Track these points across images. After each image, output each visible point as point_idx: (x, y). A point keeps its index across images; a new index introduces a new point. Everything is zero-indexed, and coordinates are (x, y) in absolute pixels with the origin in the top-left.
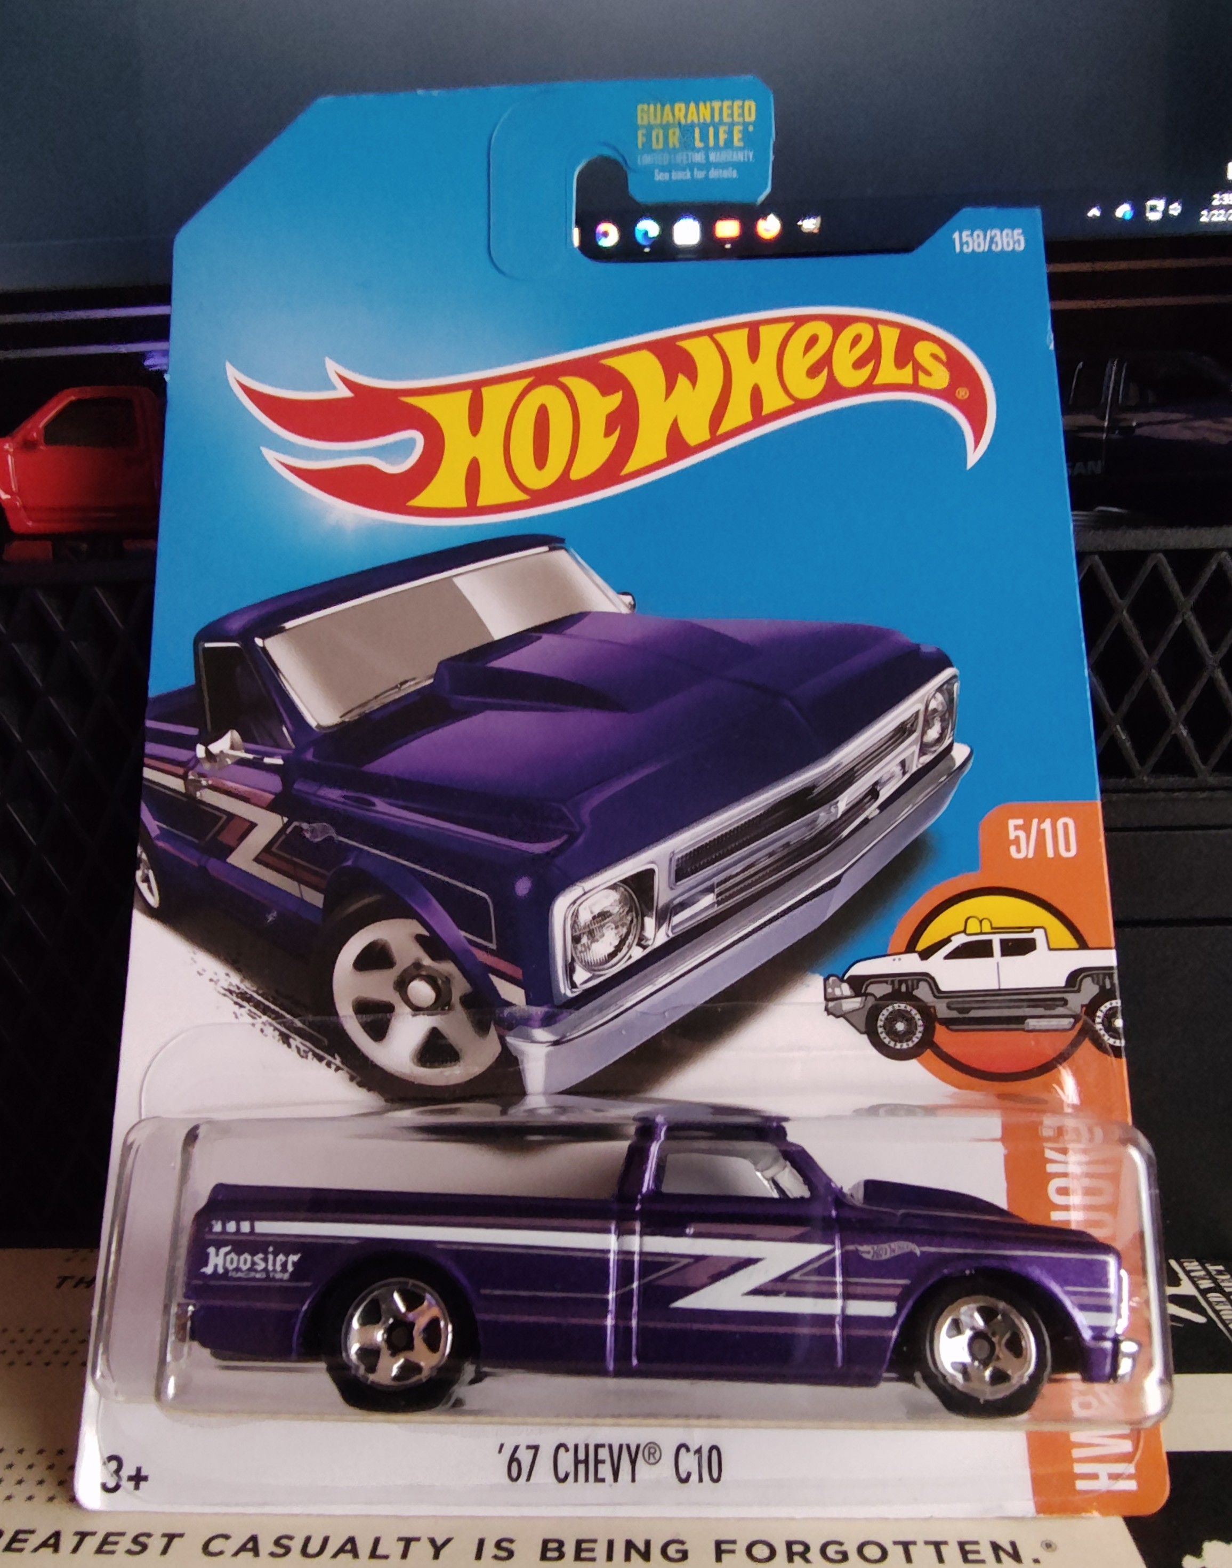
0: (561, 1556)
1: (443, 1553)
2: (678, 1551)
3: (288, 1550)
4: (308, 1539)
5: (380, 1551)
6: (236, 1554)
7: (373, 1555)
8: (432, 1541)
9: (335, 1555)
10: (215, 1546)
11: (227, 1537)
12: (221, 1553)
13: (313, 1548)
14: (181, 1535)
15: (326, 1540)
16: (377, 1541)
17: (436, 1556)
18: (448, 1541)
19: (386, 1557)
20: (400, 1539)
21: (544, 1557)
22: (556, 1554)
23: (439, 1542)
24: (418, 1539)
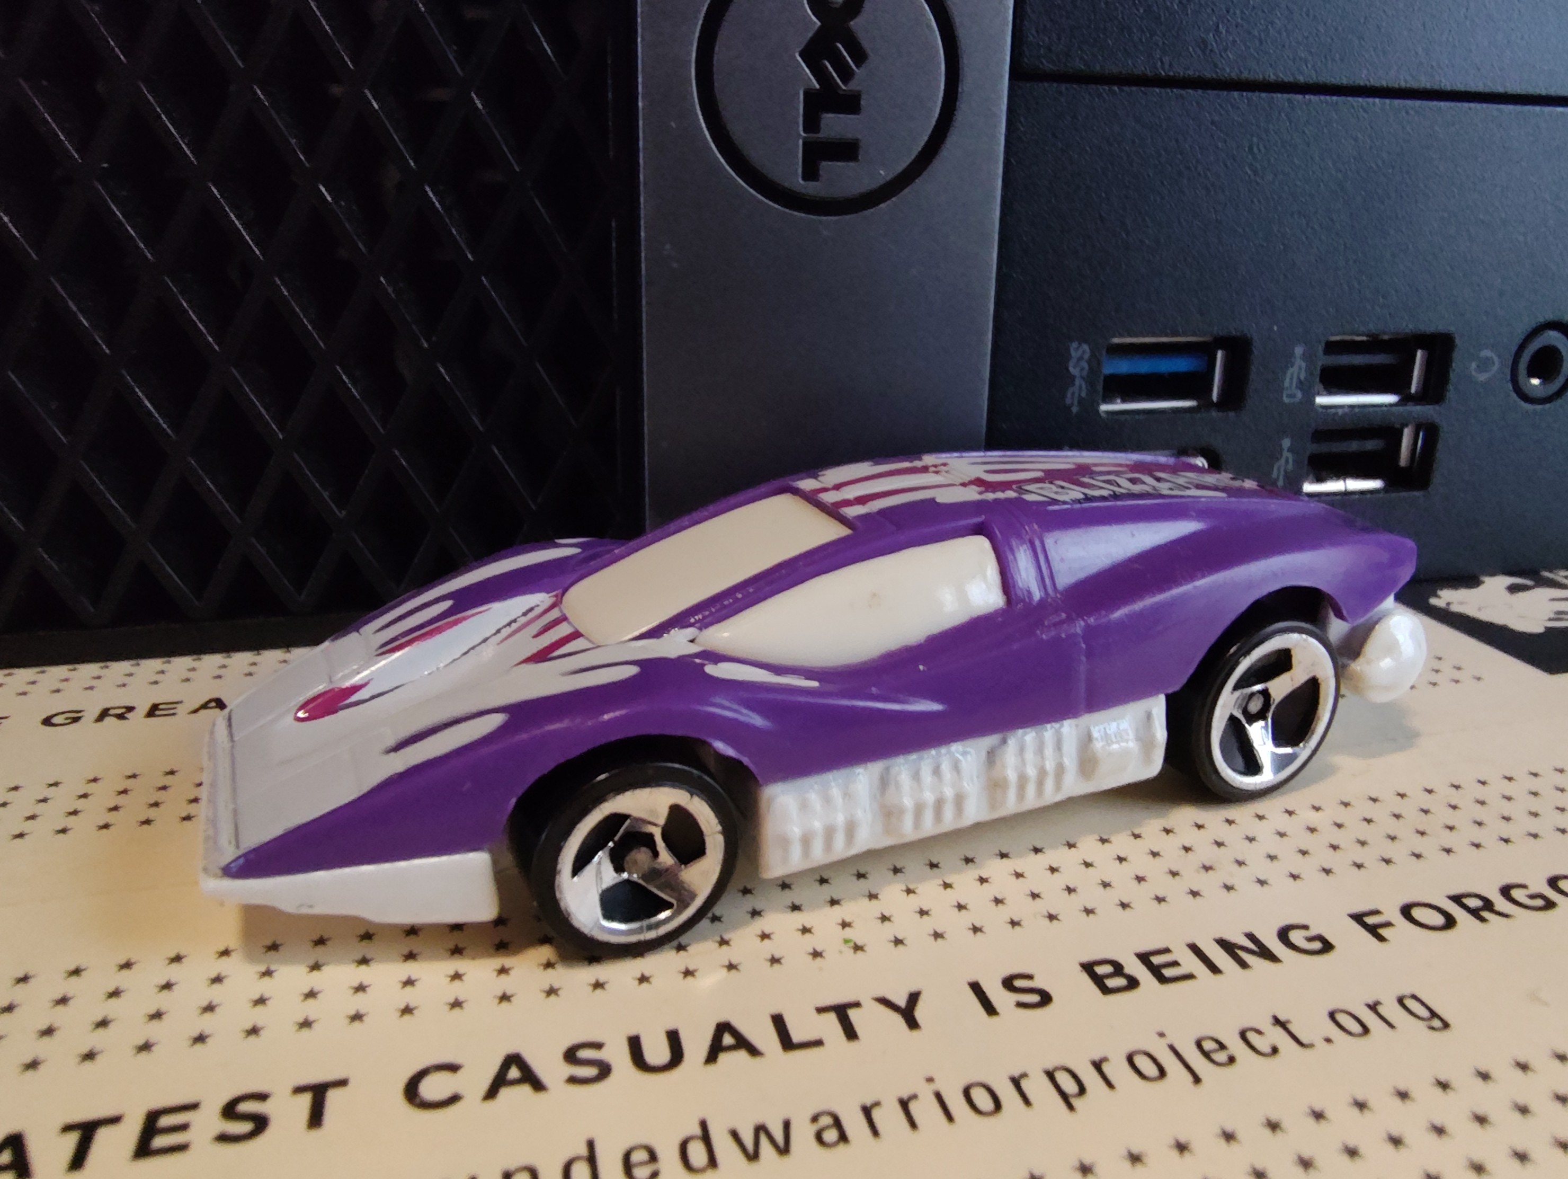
0: (1133, 983)
1: (920, 1013)
2: (1310, 939)
3: (604, 1070)
4: (635, 1044)
5: (797, 1036)
6: (491, 1093)
7: (787, 1043)
8: (885, 1002)
9: (712, 1057)
10: (431, 1089)
11: (453, 1068)
12: (454, 1099)
13: (657, 1052)
14: (342, 1083)
15: (674, 1038)
16: (779, 1022)
17: (913, 1024)
18: (914, 998)
19: (818, 1043)
20: (821, 1010)
21: (1106, 990)
22: (1120, 982)
23: (902, 1002)
24: (857, 1005)
